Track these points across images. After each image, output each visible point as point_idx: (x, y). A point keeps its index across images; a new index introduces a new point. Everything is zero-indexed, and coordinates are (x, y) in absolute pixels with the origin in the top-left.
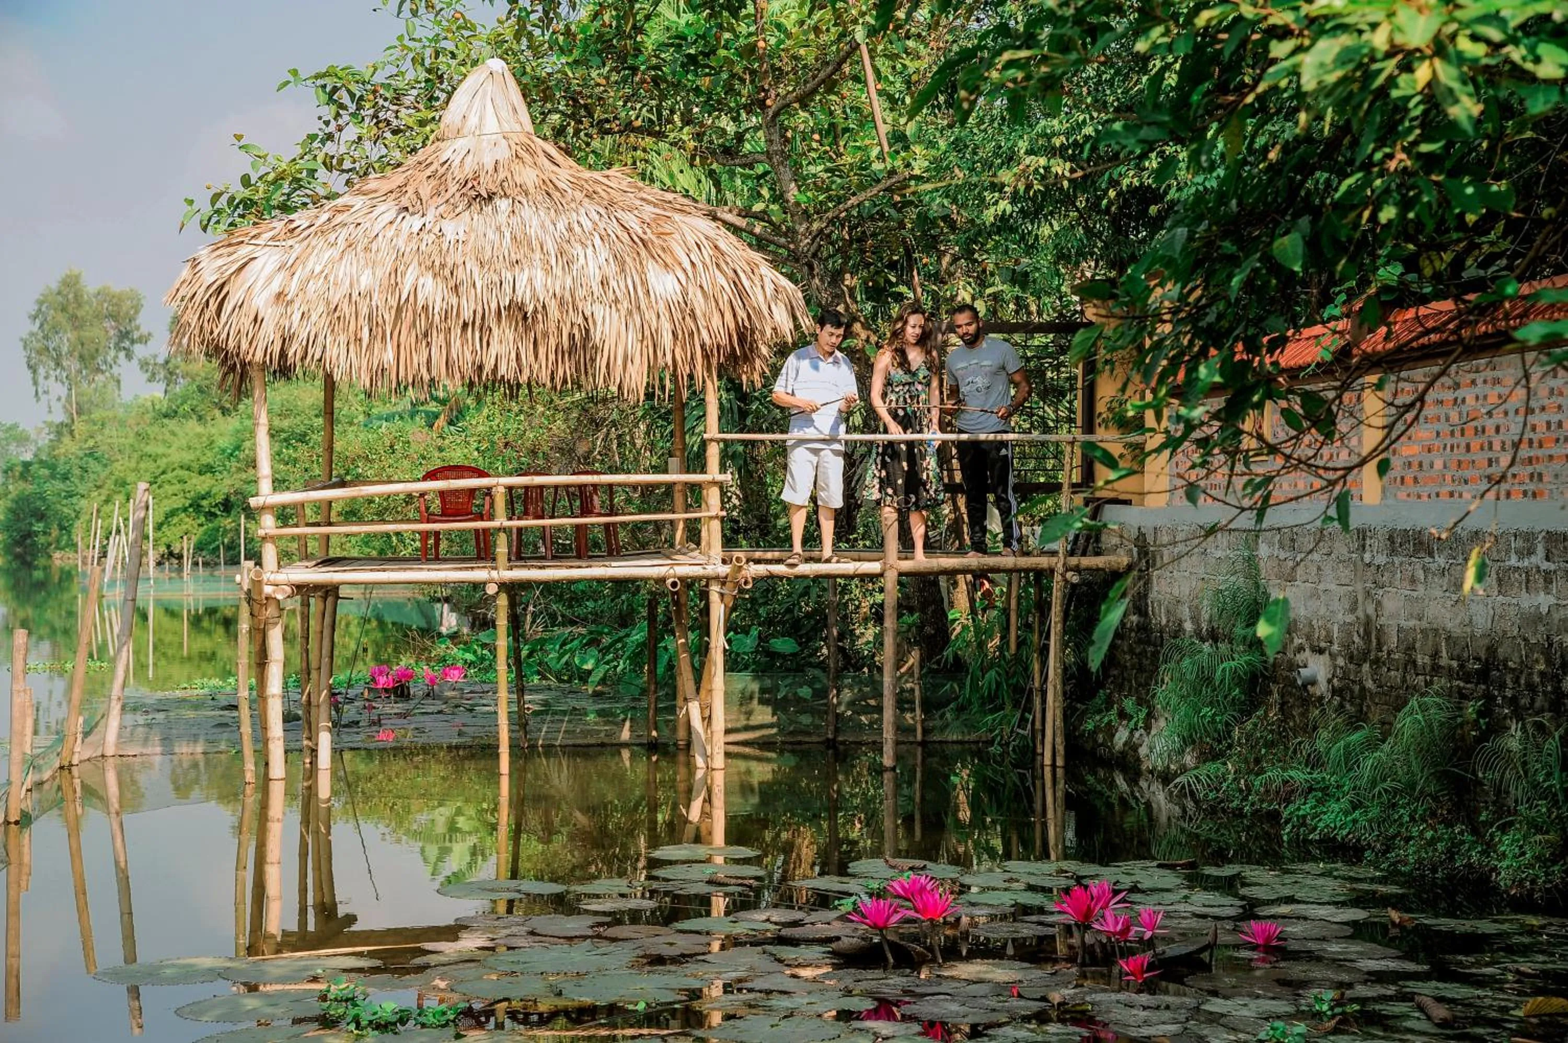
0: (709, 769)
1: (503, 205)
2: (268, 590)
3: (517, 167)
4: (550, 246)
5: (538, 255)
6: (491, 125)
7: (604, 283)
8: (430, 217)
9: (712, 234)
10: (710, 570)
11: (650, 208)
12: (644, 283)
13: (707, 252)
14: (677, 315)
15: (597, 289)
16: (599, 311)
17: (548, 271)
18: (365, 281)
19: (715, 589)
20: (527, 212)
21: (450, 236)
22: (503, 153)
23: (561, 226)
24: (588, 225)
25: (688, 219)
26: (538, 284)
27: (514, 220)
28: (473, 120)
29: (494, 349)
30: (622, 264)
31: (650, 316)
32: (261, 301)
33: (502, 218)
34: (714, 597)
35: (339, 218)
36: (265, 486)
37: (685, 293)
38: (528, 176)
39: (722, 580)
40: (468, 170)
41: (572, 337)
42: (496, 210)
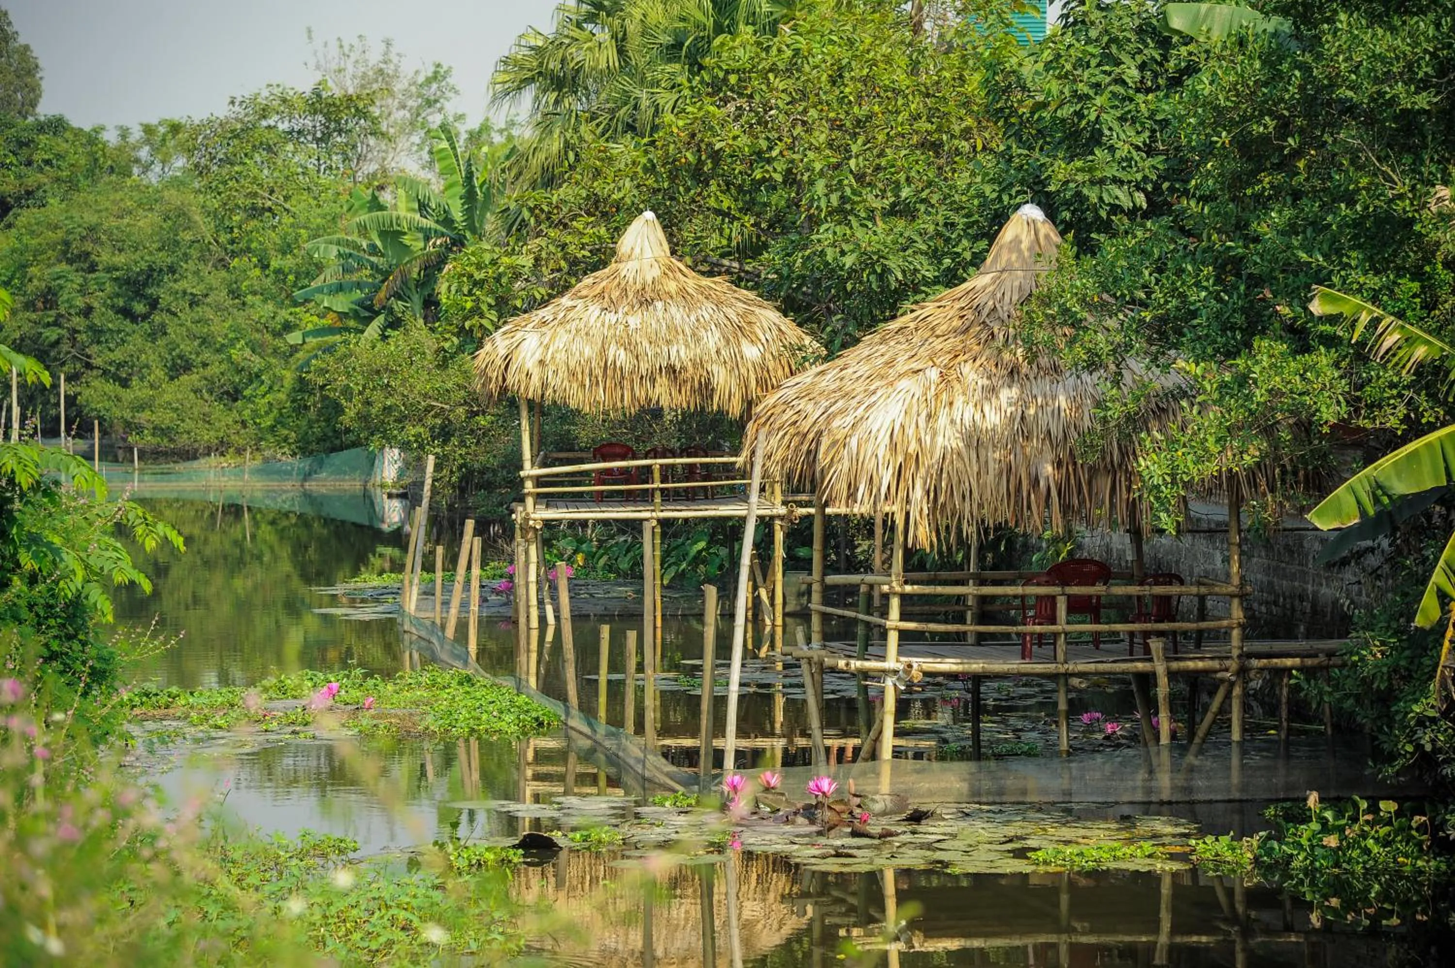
0: (774, 625)
1: (659, 305)
2: (531, 523)
3: (665, 281)
4: (688, 331)
5: (681, 337)
6: (648, 254)
7: (718, 352)
8: (620, 315)
9: (777, 321)
10: (775, 512)
11: (740, 304)
12: (740, 352)
13: (775, 332)
14: (759, 370)
15: (715, 356)
16: (715, 368)
17: (687, 346)
18: (587, 352)
19: (778, 522)
20: (673, 310)
21: (632, 326)
22: (656, 272)
23: (693, 318)
24: (707, 317)
25: (763, 311)
26: (682, 353)
27: (667, 316)
28: (637, 251)
29: (658, 390)
30: (728, 341)
31: (743, 371)
32: (531, 364)
33: (660, 314)
34: (777, 528)
35: (571, 315)
36: (527, 464)
37: (764, 359)
38: (672, 286)
39: (782, 518)
40: (639, 286)
41: (700, 383)
42: (655, 309)
